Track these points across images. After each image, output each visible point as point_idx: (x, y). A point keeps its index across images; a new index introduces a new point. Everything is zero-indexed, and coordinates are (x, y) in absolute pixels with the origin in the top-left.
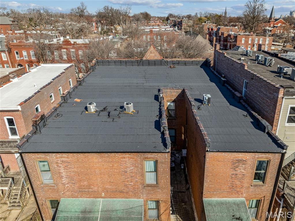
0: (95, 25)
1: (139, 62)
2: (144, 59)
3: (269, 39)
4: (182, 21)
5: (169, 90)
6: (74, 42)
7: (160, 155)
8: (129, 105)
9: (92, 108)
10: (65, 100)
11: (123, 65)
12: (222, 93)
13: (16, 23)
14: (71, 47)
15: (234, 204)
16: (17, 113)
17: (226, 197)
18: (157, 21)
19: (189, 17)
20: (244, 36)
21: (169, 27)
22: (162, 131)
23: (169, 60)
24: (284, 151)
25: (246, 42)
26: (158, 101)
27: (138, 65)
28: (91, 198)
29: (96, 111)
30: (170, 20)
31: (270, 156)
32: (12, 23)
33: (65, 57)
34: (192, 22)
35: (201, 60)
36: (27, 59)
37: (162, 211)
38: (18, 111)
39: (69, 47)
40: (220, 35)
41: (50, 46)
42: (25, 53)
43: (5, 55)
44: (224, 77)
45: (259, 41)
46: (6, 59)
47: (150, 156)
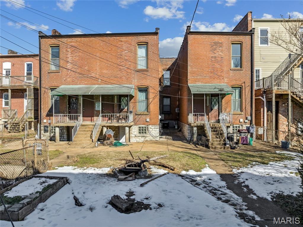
7: (150, 36)
31: (241, 38)
47: (142, 39)
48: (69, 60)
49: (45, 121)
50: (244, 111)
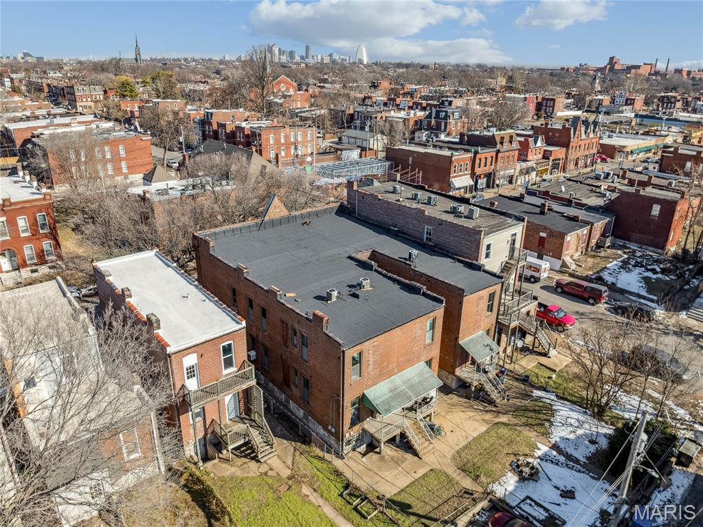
1: (259, 225)
2: (267, 218)
3: (312, 131)
11: (237, 234)
15: (479, 337)
16: (239, 332)
17: (472, 334)
20: (273, 131)
22: (421, 293)
24: (503, 280)
25: (277, 141)
27: (258, 230)
31: (495, 287)
34: (101, 90)
38: (243, 328)
40: (215, 127)
44: (395, 227)
45: (296, 137)
47: (432, 315)
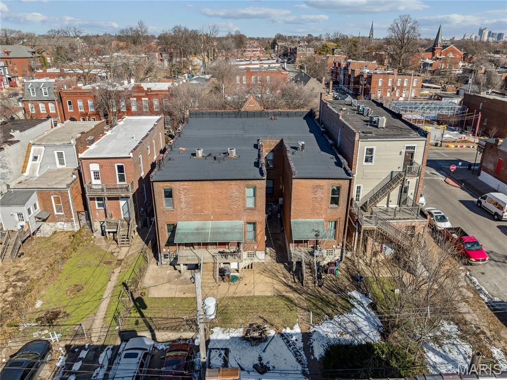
0: (159, 56)
1: (236, 113)
2: (243, 110)
3: (418, 79)
4: (296, 48)
5: (268, 140)
6: (148, 89)
7: (258, 181)
8: (232, 150)
9: (200, 153)
10: (171, 148)
11: (219, 117)
12: (317, 142)
13: (38, 55)
14: (144, 94)
15: (315, 222)
16: (128, 159)
17: (309, 218)
18: (256, 48)
19: (310, 40)
20: (382, 76)
21: (275, 61)
22: (260, 167)
23: (270, 111)
24: (351, 178)
25: (385, 84)
26: (257, 149)
27: (235, 117)
28: (202, 220)
29: (203, 156)
30: (278, 45)
31: (341, 182)
32: (32, 56)
33: (134, 109)
34: (313, 51)
35: (306, 110)
36: (83, 111)
37: (258, 232)
38: (130, 157)
39: (140, 94)
40: (350, 73)
41: (118, 94)
42: (80, 103)
43: (53, 105)
44: (323, 128)
45: (402, 82)
46: (54, 112)
47: (250, 182)
48: (183, 200)
49: (164, 250)
50: (337, 239)
